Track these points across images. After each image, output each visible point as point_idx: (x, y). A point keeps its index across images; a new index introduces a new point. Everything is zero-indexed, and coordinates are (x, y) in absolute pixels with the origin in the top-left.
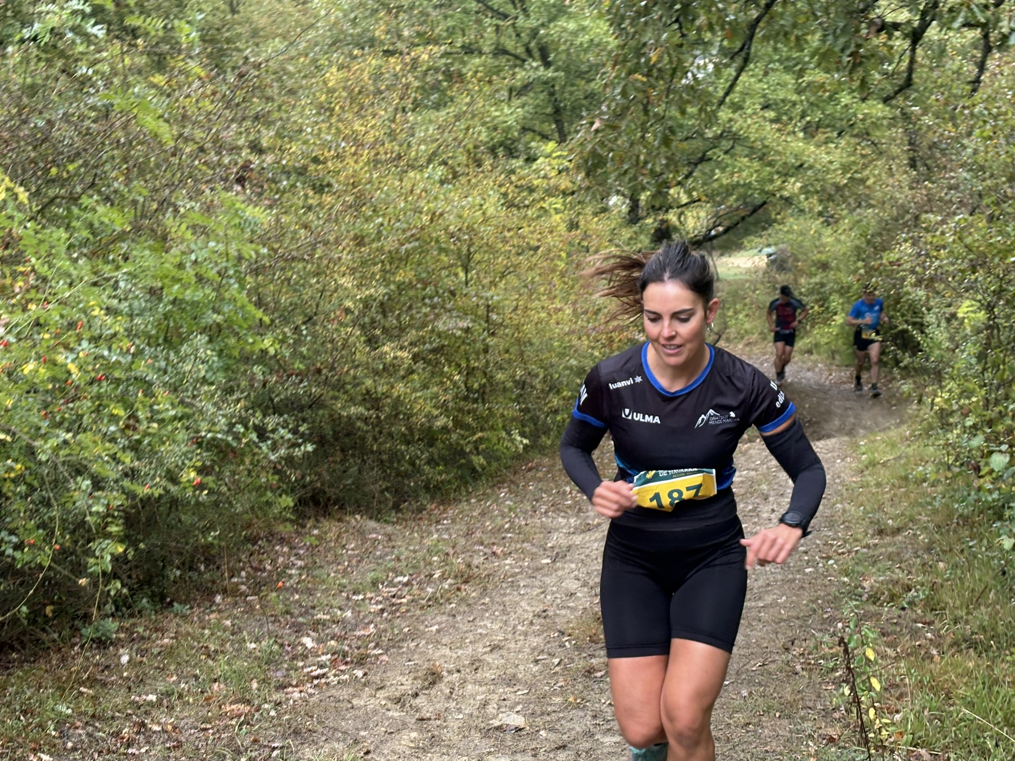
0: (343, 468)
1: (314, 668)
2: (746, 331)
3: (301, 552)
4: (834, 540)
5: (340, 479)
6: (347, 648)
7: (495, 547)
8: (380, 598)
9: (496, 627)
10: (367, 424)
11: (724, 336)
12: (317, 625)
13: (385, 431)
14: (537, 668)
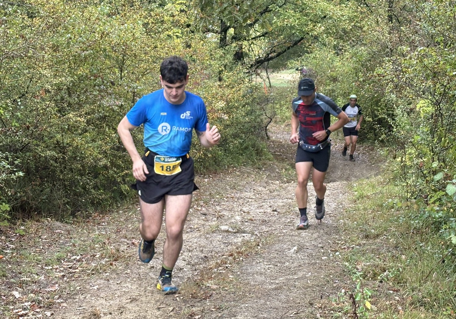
0: (40, 189)
1: (20, 310)
2: (286, 117)
3: (13, 240)
4: (339, 240)
5: (39, 195)
6: (41, 298)
7: (134, 240)
8: (62, 269)
9: (134, 287)
10: (56, 162)
11: (273, 120)
12: (22, 284)
13: (68, 167)
14: (159, 313)
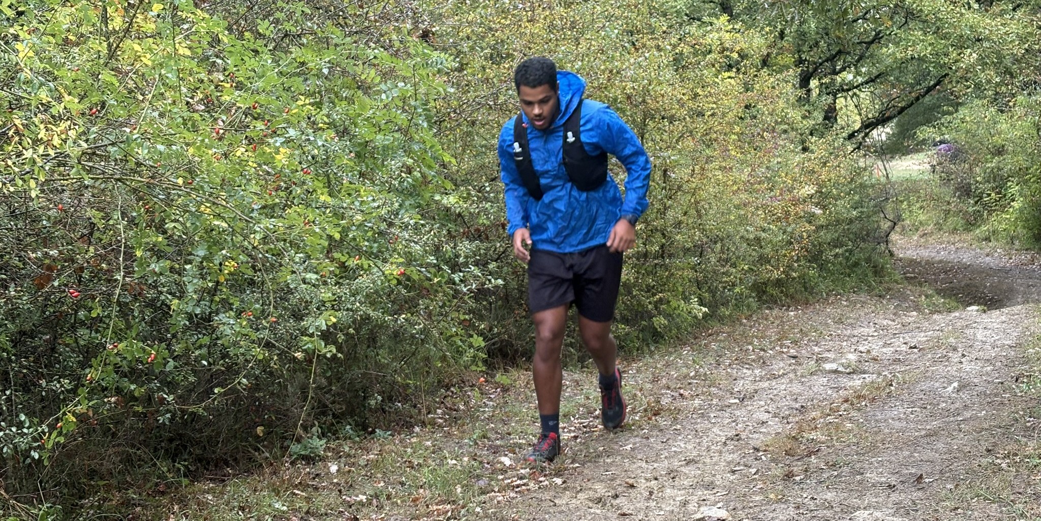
1: (514, 479)
7: (682, 391)
8: (573, 428)
9: (689, 446)
11: (898, 228)
12: (513, 448)
14: (734, 477)
